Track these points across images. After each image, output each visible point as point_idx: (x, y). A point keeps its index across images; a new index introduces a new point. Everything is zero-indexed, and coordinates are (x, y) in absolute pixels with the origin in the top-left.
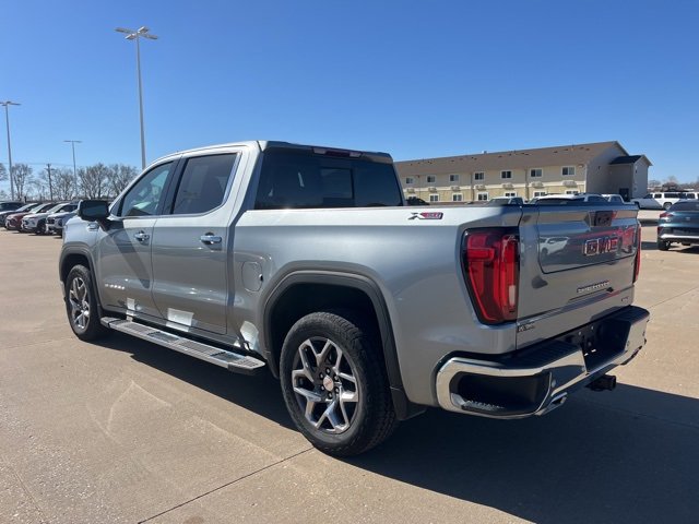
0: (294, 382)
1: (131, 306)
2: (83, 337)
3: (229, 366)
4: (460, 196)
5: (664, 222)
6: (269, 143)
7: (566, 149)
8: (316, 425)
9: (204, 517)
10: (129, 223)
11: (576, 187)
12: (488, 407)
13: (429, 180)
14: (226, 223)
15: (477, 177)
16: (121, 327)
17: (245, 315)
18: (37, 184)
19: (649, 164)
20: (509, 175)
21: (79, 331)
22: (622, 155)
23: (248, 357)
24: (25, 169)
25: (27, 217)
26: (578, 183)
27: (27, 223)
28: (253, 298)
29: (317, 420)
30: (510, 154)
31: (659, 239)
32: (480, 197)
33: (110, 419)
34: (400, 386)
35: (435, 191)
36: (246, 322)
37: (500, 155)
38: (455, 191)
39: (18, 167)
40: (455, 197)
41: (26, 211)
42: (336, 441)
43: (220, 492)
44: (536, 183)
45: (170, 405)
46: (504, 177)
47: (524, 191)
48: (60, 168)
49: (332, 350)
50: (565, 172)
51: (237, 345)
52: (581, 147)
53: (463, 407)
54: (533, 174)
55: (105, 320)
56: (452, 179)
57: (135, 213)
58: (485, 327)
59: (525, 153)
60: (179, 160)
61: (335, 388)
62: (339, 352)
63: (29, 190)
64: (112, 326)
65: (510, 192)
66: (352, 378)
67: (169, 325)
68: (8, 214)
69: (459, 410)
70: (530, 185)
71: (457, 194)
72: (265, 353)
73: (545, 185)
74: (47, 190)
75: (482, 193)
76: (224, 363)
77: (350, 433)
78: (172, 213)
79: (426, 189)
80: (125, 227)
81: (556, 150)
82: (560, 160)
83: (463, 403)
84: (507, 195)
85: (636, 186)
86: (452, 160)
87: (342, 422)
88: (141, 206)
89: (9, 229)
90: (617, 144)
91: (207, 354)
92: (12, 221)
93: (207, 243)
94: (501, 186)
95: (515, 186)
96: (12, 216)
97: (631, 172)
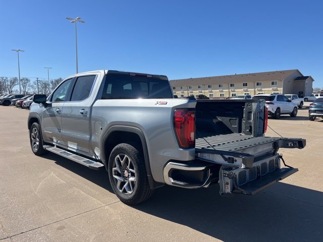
0: (113, 173)
1: (55, 140)
2: (37, 154)
3: (90, 166)
4: (223, 94)
5: (312, 107)
6: (109, 71)
7: (274, 73)
8: (121, 191)
9: (66, 226)
10: (54, 104)
11: (278, 90)
12: (182, 183)
13: (209, 87)
14: (89, 105)
15: (231, 86)
16: (51, 149)
17: (96, 145)
18: (32, 87)
19: (313, 80)
20: (246, 85)
21: (35, 151)
22: (300, 76)
23: (98, 163)
24: (27, 80)
25: (25, 102)
26: (279, 89)
27: (25, 104)
28: (98, 137)
29: (121, 189)
30: (247, 75)
31: (310, 115)
32: (233, 95)
33: (38, 188)
34: (151, 174)
35: (212, 92)
36: (96, 148)
37: (242, 76)
38: (221, 92)
39: (24, 79)
40: (221, 95)
41: (25, 99)
42: (128, 198)
43: (75, 217)
44: (259, 89)
45: (65, 183)
46: (244, 85)
47: (253, 92)
48: (43, 80)
49: (127, 159)
50: (273, 83)
51: (94, 157)
52: (281, 72)
53: (173, 183)
54: (258, 84)
55: (44, 146)
56: (220, 86)
57: (58, 100)
58: (181, 149)
59: (254, 75)
60: (75, 77)
61: (129, 175)
62: (129, 160)
63: (29, 89)
64: (47, 149)
65: (247, 93)
66: (134, 171)
67: (69, 149)
68: (17, 100)
69: (172, 184)
70: (256, 90)
71: (222, 93)
72: (103, 161)
73: (263, 89)
74: (37, 90)
75: (234, 93)
76: (87, 165)
77: (133, 195)
78: (70, 100)
79: (208, 91)
80: (52, 106)
81: (269, 73)
82: (271, 78)
83: (172, 181)
84: (245, 94)
85: (307, 90)
86: (220, 77)
87: (130, 190)
88: (61, 97)
89: (17, 107)
90: (298, 71)
91: (82, 161)
92: (19, 103)
93: (82, 113)
94: (242, 90)
95: (249, 90)
96: (19, 101)
97: (304, 84)
